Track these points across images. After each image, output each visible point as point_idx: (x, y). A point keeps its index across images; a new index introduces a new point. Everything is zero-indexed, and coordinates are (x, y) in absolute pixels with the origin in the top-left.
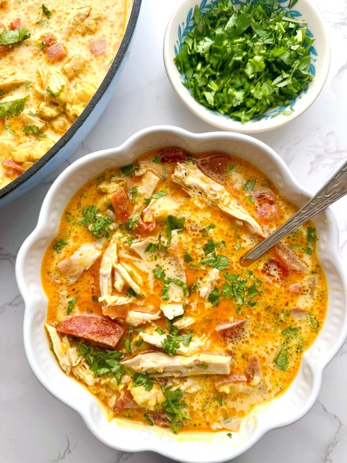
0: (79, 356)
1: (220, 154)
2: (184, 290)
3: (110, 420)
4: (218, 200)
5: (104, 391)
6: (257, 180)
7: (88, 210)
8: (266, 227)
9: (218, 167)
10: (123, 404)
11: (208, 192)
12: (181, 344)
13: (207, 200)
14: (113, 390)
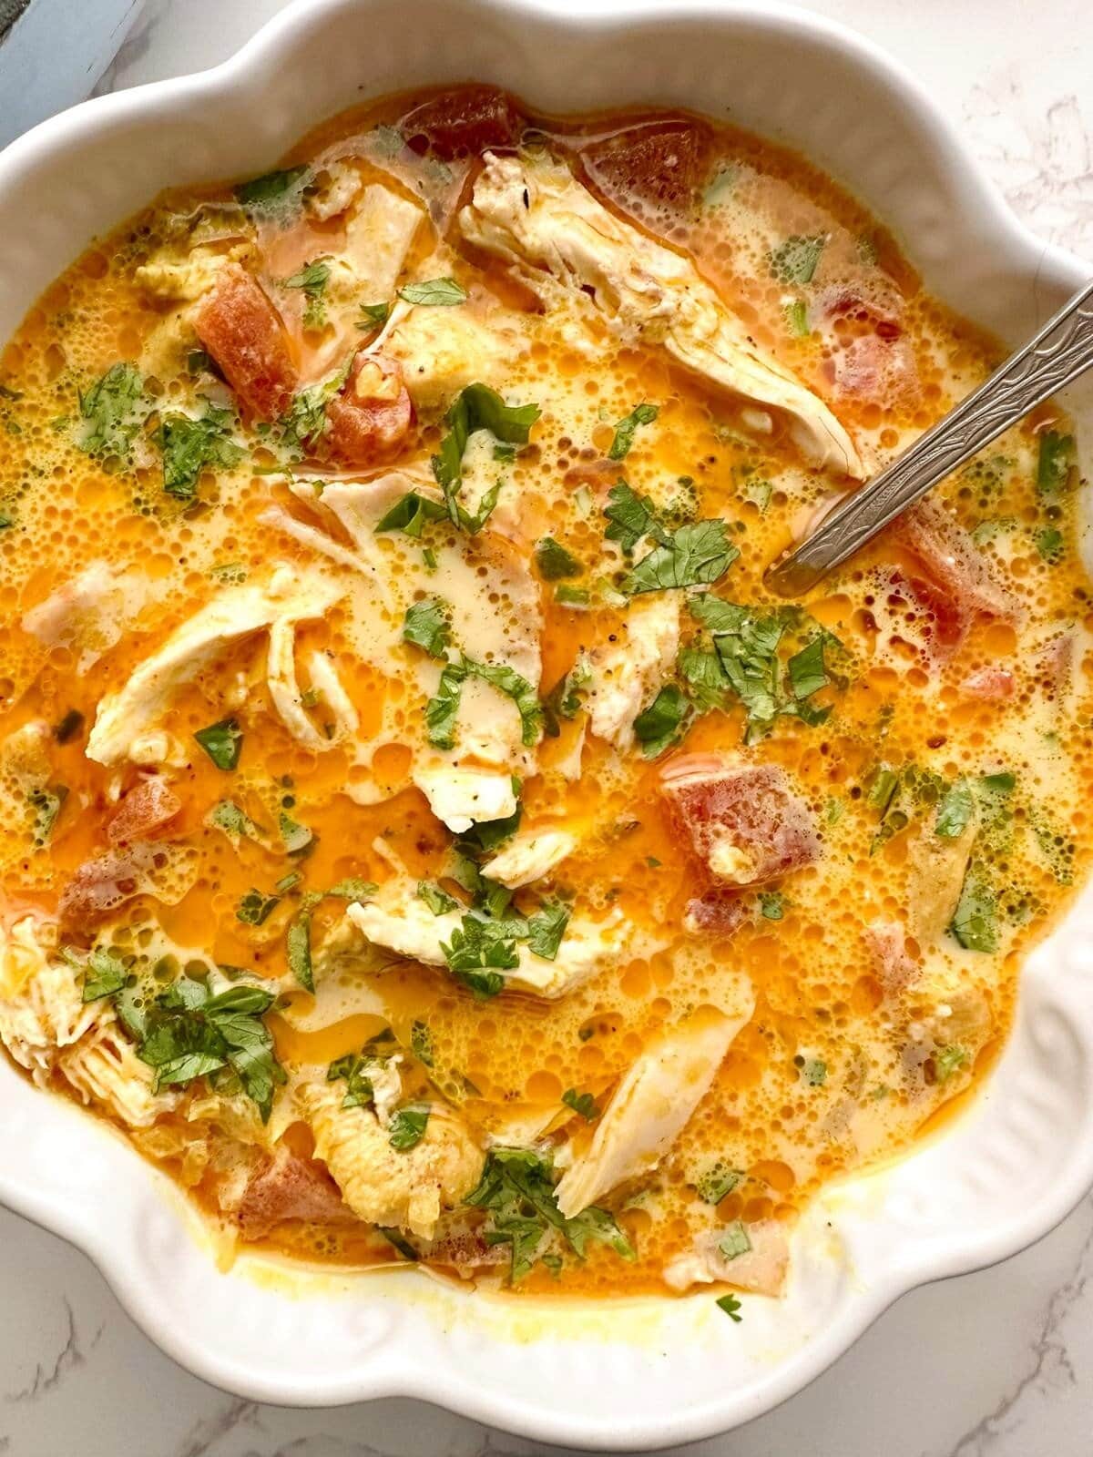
0: (84, 1002)
1: (674, 114)
2: (525, 717)
3: (225, 1267)
4: (665, 317)
5: (203, 1152)
6: (829, 237)
7: (100, 386)
8: (871, 437)
9: (662, 178)
10: (279, 1197)
11: (623, 282)
12: (522, 951)
13: (618, 320)
14: (244, 1146)
